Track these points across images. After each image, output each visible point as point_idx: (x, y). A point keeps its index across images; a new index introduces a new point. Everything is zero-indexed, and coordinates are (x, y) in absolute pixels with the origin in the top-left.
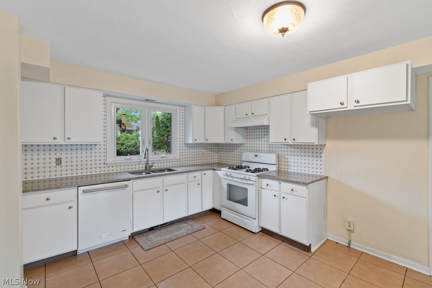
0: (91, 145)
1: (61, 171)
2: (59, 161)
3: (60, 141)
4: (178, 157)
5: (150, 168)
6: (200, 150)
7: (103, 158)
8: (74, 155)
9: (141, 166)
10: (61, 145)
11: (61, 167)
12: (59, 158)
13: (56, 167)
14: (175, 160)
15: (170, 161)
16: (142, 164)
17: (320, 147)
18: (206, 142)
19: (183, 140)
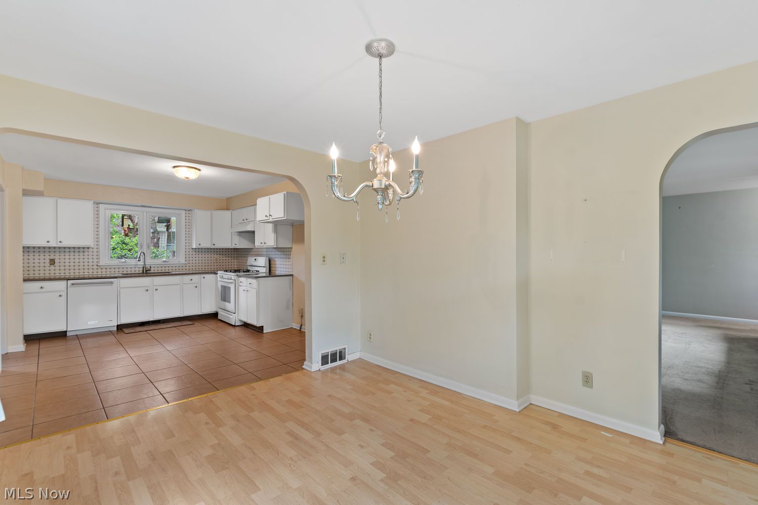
0: (84, 248)
1: (55, 270)
2: (52, 262)
3: (53, 244)
4: (183, 261)
6: (212, 256)
7: (95, 260)
8: (67, 257)
10: (55, 248)
11: (55, 266)
12: (53, 258)
13: (49, 266)
14: (179, 265)
15: (172, 266)
16: (139, 268)
17: (289, 250)
18: (213, 247)
19: (190, 244)
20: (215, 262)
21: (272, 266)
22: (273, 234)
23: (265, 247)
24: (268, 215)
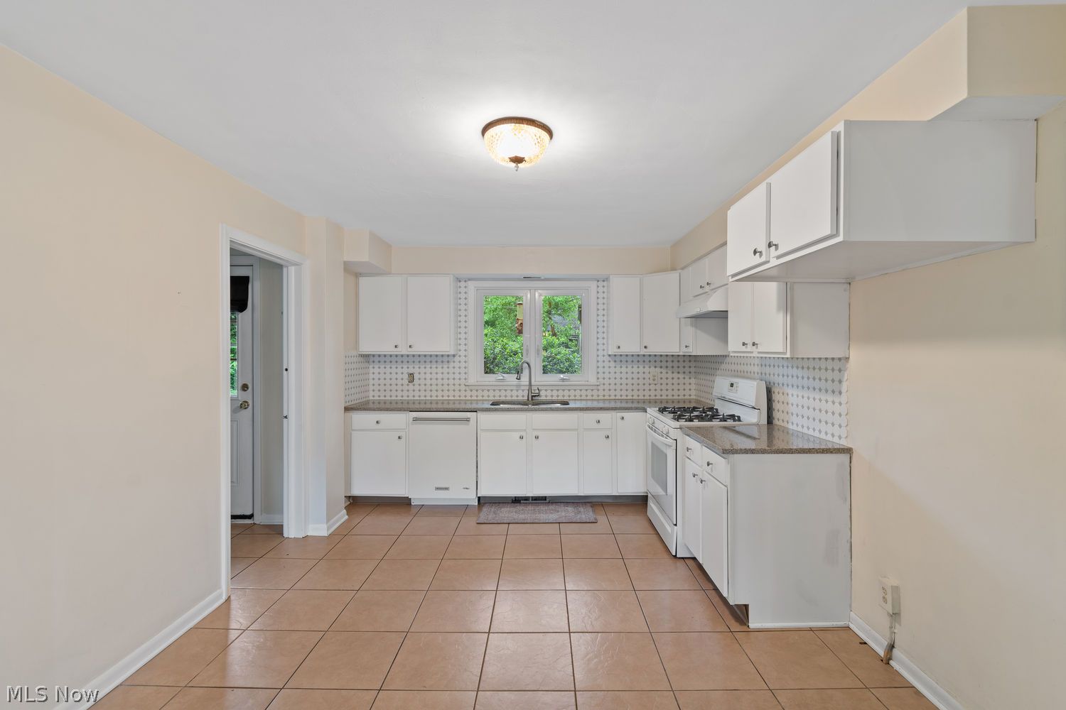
1: (414, 390)
2: (411, 378)
3: (403, 350)
4: (593, 380)
5: (534, 398)
6: (647, 370)
7: (463, 376)
9: (520, 393)
11: (414, 385)
12: (412, 372)
13: (408, 385)
14: (587, 388)
15: (575, 388)
16: (523, 391)
17: (837, 365)
18: (644, 352)
19: (605, 347)
20: (651, 382)
21: (776, 406)
22: (781, 316)
23: (755, 354)
24: (762, 247)
